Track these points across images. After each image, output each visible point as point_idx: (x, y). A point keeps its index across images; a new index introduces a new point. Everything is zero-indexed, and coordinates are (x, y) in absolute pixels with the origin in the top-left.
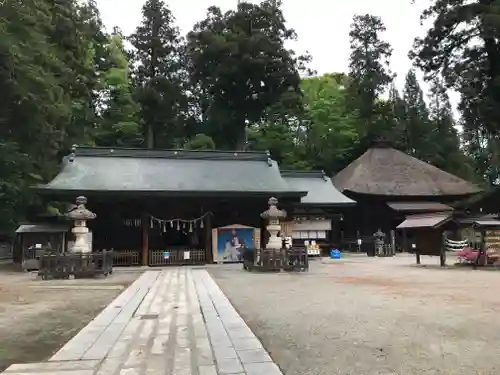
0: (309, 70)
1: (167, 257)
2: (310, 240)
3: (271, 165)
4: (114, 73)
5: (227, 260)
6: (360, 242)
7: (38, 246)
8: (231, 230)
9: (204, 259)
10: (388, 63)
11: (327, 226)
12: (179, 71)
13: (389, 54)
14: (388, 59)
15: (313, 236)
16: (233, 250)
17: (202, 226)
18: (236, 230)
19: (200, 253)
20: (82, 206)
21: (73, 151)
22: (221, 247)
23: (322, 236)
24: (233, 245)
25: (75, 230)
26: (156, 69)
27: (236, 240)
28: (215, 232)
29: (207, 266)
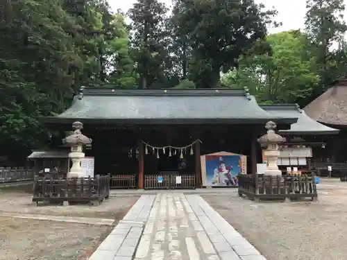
0: (275, 23)
1: (160, 181)
2: (292, 167)
3: (250, 100)
4: (118, 41)
5: (216, 185)
6: (330, 168)
7: (47, 170)
8: (219, 156)
9: (194, 183)
10: (342, 16)
11: (308, 153)
12: (166, 38)
13: (343, 8)
14: (342, 12)
15: (294, 162)
16: (221, 175)
17: (192, 153)
18: (223, 157)
19: (190, 178)
20: (78, 131)
21: (81, 92)
22: (210, 172)
23: (303, 162)
24: (220, 170)
25: (72, 155)
26: (148, 35)
27: (223, 166)
28: (203, 159)
29: (198, 190)
